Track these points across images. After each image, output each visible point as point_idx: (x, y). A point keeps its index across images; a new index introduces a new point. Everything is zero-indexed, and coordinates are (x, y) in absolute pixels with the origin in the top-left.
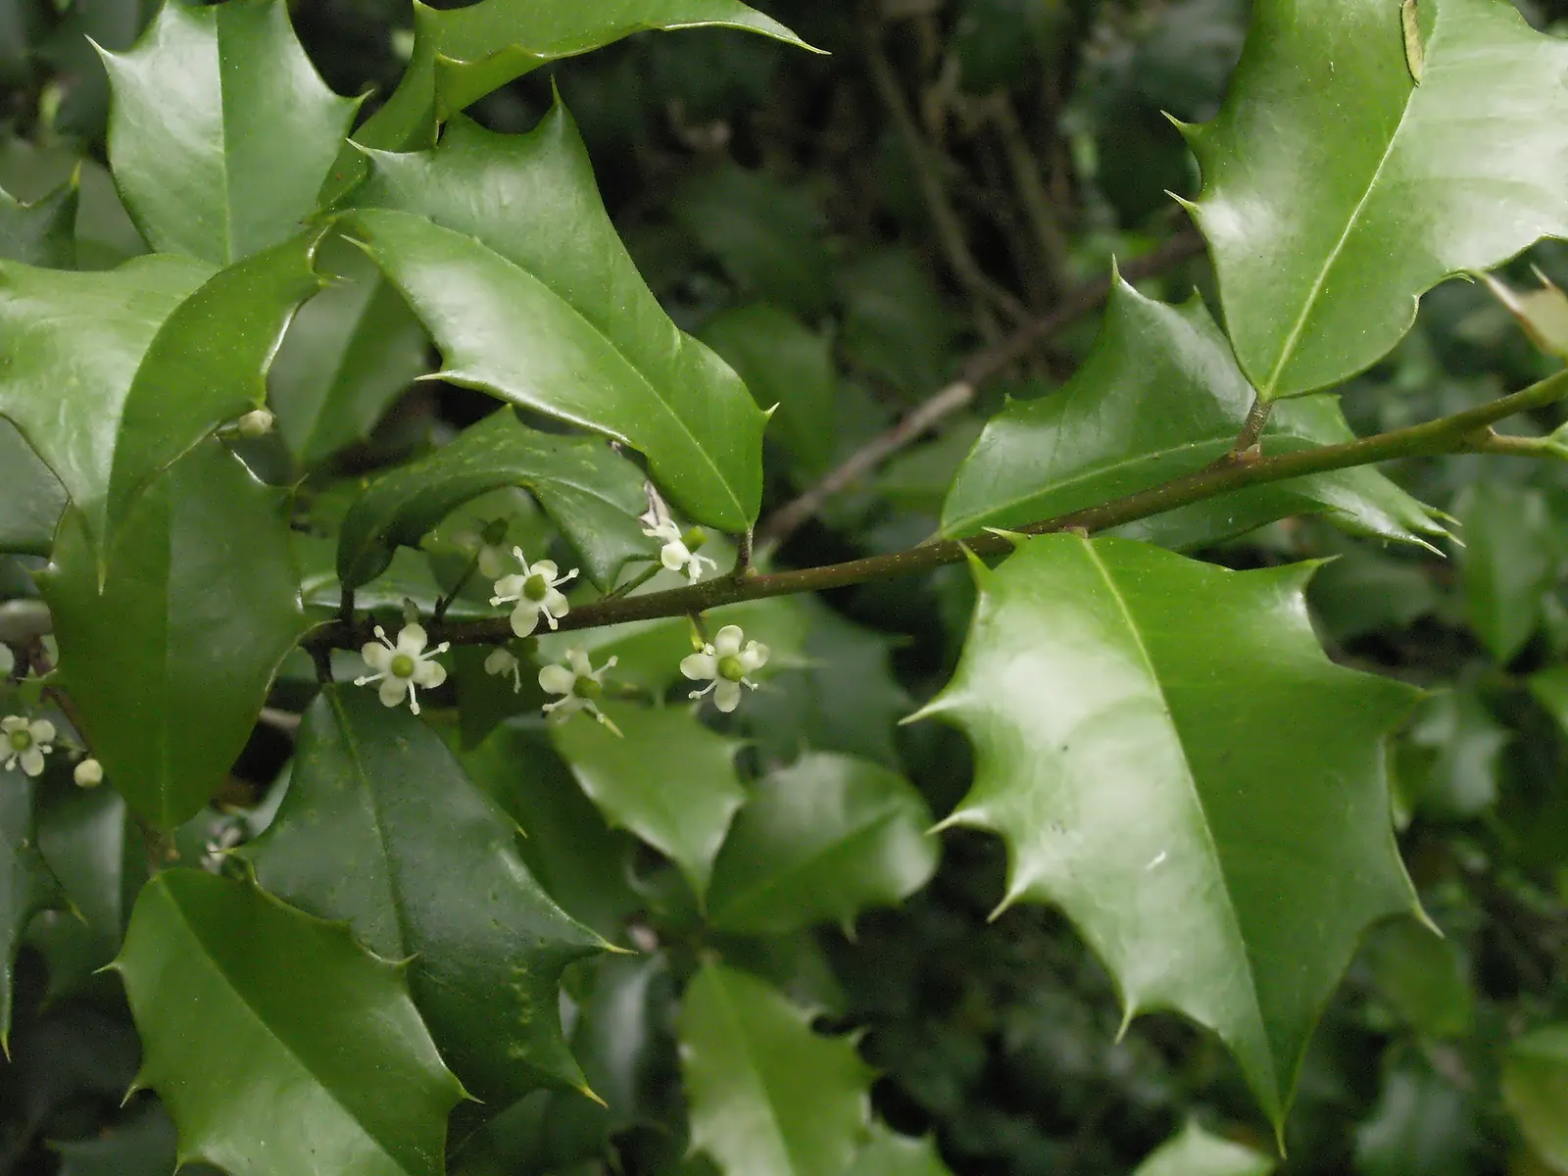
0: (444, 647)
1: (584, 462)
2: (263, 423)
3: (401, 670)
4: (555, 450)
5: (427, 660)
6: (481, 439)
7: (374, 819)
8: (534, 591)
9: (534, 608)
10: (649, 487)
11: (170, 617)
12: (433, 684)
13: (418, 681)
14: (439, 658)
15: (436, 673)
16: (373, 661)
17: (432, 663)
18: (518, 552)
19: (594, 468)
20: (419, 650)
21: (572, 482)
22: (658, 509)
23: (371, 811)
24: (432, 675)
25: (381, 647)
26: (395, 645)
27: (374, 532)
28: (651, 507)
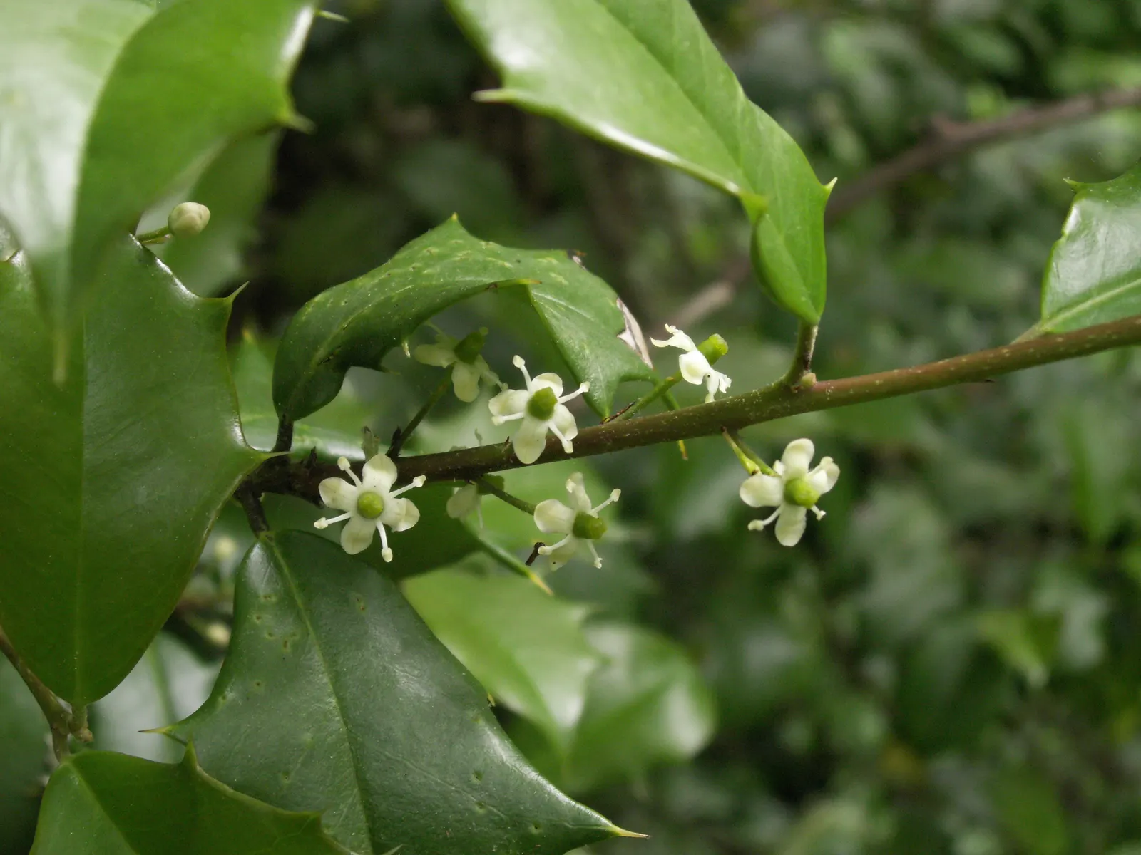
0: (419, 482)
1: (553, 275)
2: (201, 217)
3: (366, 510)
4: (519, 261)
5: (399, 497)
6: (435, 250)
7: (330, 689)
8: (540, 408)
9: (542, 428)
10: (621, 306)
11: (88, 454)
12: (404, 527)
13: (387, 524)
14: (412, 496)
15: (408, 514)
16: (334, 500)
17: (403, 500)
18: (519, 362)
19: (565, 282)
20: (389, 486)
21: (547, 294)
22: (633, 328)
23: (326, 679)
24: (404, 516)
25: (344, 485)
26: (361, 478)
27: (321, 353)
28: (627, 326)
